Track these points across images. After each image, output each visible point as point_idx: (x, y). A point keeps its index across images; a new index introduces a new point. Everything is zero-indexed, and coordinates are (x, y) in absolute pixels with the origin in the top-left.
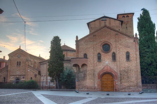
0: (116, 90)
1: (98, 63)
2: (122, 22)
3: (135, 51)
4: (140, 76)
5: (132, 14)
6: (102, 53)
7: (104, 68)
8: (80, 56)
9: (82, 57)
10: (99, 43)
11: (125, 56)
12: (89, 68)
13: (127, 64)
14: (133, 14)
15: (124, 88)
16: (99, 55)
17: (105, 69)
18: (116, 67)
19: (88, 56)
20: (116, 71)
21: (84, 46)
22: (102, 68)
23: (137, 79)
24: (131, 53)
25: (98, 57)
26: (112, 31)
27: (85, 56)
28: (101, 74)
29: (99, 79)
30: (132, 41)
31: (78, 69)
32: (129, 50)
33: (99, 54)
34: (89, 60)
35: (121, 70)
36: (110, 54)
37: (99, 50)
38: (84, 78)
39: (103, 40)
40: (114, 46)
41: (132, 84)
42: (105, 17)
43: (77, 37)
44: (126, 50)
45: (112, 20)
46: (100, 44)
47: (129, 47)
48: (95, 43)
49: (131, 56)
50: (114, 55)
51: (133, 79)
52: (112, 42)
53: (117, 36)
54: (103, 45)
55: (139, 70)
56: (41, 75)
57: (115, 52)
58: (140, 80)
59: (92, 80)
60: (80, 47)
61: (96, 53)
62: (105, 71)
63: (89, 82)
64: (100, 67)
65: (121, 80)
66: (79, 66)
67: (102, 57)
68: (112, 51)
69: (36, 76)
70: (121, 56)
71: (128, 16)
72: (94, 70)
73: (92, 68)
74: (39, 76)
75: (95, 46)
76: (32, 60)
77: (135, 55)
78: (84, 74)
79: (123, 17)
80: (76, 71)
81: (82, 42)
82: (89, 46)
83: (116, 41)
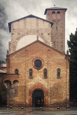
0: (46, 105)
1: (29, 79)
2: (52, 24)
3: (66, 68)
5: (64, 10)
9: (13, 73)
10: (31, 59)
11: (56, 73)
12: (21, 84)
13: (57, 81)
14: (66, 10)
18: (47, 84)
21: (16, 61)
22: (34, 84)
24: (62, 70)
25: (30, 73)
26: (45, 47)
28: (32, 90)
29: (30, 95)
30: (63, 57)
31: (9, 85)
32: (59, 67)
33: (31, 70)
34: (20, 76)
37: (31, 66)
38: (16, 94)
40: (46, 62)
42: (31, 16)
45: (40, 21)
47: (60, 64)
48: (27, 58)
49: (61, 73)
50: (45, 71)
52: (44, 58)
53: (49, 52)
54: (35, 61)
55: (68, 87)
60: (11, 62)
61: (28, 69)
62: (36, 88)
64: (31, 84)
65: (51, 96)
66: (10, 82)
67: (34, 74)
68: (44, 67)
70: (52, 74)
71: (59, 13)
72: (25, 87)
73: (23, 84)
75: (26, 62)
77: (65, 73)
78: (15, 90)
79: (54, 13)
80: (7, 88)
81: (14, 57)
82: (21, 62)
83: (48, 58)
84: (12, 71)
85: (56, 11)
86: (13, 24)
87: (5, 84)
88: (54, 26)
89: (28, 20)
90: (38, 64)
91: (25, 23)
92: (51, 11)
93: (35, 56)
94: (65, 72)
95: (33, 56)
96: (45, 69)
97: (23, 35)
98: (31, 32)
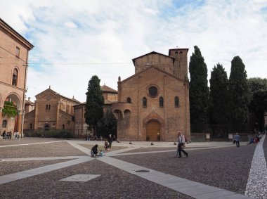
1: (143, 109)
2: (174, 60)
3: (184, 95)
4: (189, 125)
6: (148, 98)
8: (122, 101)
9: (125, 102)
10: (144, 86)
11: (173, 102)
12: (133, 115)
13: (175, 111)
14: (188, 50)
15: (172, 138)
16: (145, 100)
17: (151, 116)
18: (163, 114)
19: (132, 101)
22: (148, 115)
23: (186, 127)
24: (180, 98)
25: (144, 102)
26: (160, 73)
27: (129, 100)
28: (146, 122)
29: (143, 127)
30: (182, 84)
31: (119, 115)
32: (178, 95)
33: (145, 98)
34: (133, 105)
35: (169, 117)
36: (157, 98)
37: (145, 94)
38: (127, 126)
39: (149, 82)
40: (161, 90)
42: (154, 53)
43: (119, 78)
44: (175, 95)
45: (162, 57)
46: (146, 87)
47: (178, 92)
49: (180, 101)
50: (161, 100)
51: (182, 127)
52: (160, 85)
53: (165, 78)
54: (149, 89)
55: (189, 118)
56: (76, 122)
57: (163, 96)
58: (189, 129)
59: (135, 129)
60: (123, 89)
61: (141, 97)
62: (151, 118)
63: (132, 131)
64: (145, 114)
65: (168, 129)
66: (121, 112)
67: (148, 103)
68: (160, 95)
69: (69, 122)
70: (169, 102)
71: (181, 52)
72: (138, 117)
73: (136, 114)
74: (73, 123)
76: (64, 103)
78: (127, 122)
79: (176, 53)
80: (117, 118)
81: (126, 84)
82: (133, 89)
83: (164, 84)
84: (124, 99)
85: (179, 52)
86: (136, 60)
87: (115, 114)
88: (176, 63)
89: (150, 56)
90: (153, 91)
91: (148, 59)
92: (174, 52)
93: (150, 82)
94: (185, 100)
95: (148, 82)
96: (161, 98)
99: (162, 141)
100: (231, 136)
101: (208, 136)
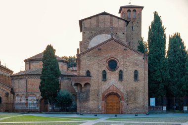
0: (122, 112)
1: (103, 82)
3: (144, 69)
4: (147, 98)
5: (141, 9)
6: (108, 71)
7: (109, 88)
8: (82, 74)
9: (84, 75)
11: (133, 76)
12: (93, 87)
13: (134, 84)
16: (104, 73)
17: (111, 89)
18: (122, 87)
19: (91, 74)
20: (122, 91)
21: (87, 62)
22: (107, 88)
23: (144, 100)
24: (139, 72)
25: (103, 75)
26: (120, 46)
27: (88, 73)
28: (105, 95)
29: (103, 100)
30: (141, 57)
31: (79, 88)
33: (104, 71)
34: (92, 78)
35: (128, 90)
37: (105, 67)
38: (87, 99)
39: (109, 55)
40: (121, 63)
41: (138, 105)
44: (134, 69)
46: (105, 60)
47: (138, 66)
48: (100, 58)
49: (139, 75)
50: (121, 73)
51: (140, 100)
52: (119, 58)
53: (125, 51)
55: (147, 91)
56: (16, 94)
57: (122, 70)
58: (147, 102)
59: (95, 102)
60: (82, 62)
61: (101, 71)
62: (110, 92)
63: (92, 104)
64: (105, 87)
65: (127, 102)
66: (81, 85)
67: (108, 76)
68: (119, 69)
70: (129, 75)
72: (98, 90)
73: (96, 88)
74: (12, 95)
75: (99, 62)
77: (144, 75)
78: (87, 95)
79: (129, 11)
80: (77, 91)
81: (85, 57)
82: (93, 62)
83: (124, 58)
85: (132, 10)
86: (84, 22)
87: (75, 87)
90: (113, 65)
96: (121, 71)
97: (96, 35)
98: (104, 31)
99: (122, 113)
100: (185, 108)
101: (165, 108)
